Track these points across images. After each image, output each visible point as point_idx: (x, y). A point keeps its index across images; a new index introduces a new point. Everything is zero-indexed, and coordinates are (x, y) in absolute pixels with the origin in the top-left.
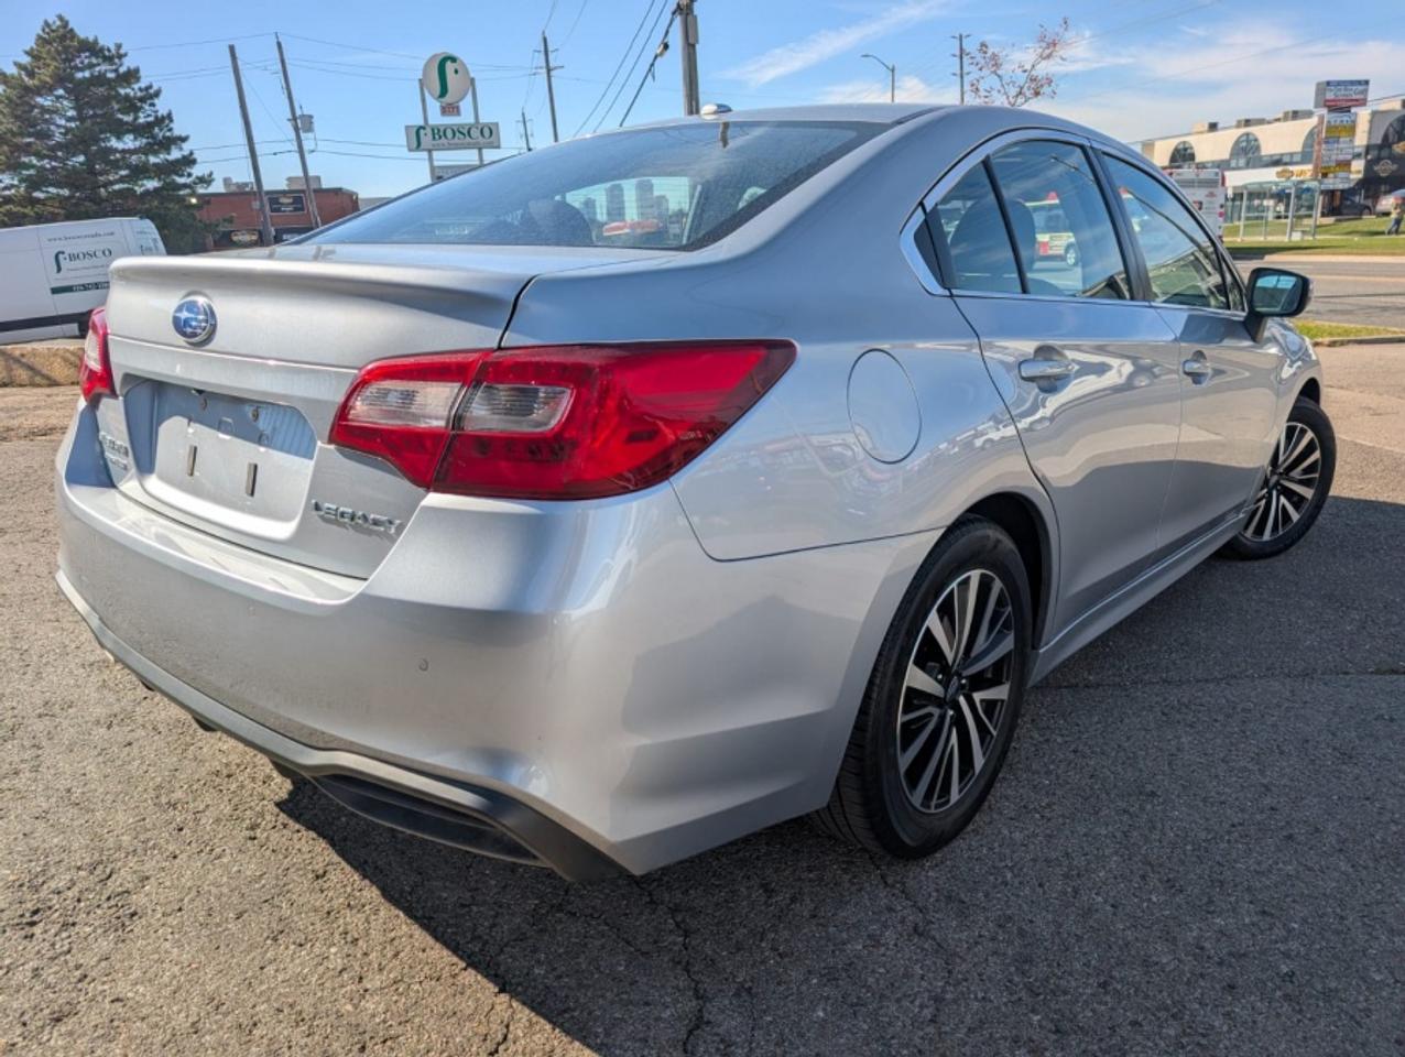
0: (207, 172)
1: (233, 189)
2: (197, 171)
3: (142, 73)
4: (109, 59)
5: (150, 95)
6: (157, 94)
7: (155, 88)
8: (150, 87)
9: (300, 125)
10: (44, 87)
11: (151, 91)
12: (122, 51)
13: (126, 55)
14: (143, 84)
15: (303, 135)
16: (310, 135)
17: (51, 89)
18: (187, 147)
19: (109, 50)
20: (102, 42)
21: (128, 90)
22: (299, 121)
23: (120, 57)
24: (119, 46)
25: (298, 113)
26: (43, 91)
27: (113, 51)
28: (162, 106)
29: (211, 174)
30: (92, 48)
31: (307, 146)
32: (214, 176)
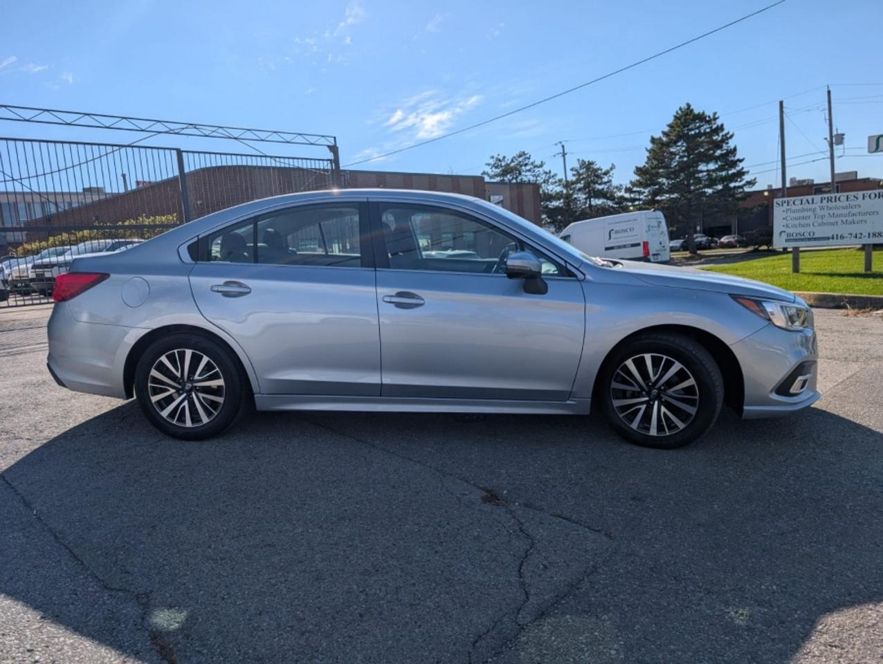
0: (753, 178)
1: (795, 184)
2: (747, 178)
3: (725, 127)
4: (709, 122)
5: (726, 139)
6: (731, 136)
7: (731, 133)
8: (728, 133)
9: (834, 141)
10: (671, 142)
11: (728, 136)
12: (717, 116)
13: (718, 118)
14: (724, 133)
15: (835, 147)
16: (841, 146)
17: (675, 142)
18: (741, 165)
19: (709, 117)
20: (707, 113)
21: (717, 137)
22: (834, 139)
23: (715, 119)
24: (715, 114)
25: (834, 133)
26: (671, 145)
27: (712, 117)
28: (732, 144)
29: (755, 179)
30: (701, 118)
31: (836, 153)
32: (757, 180)
